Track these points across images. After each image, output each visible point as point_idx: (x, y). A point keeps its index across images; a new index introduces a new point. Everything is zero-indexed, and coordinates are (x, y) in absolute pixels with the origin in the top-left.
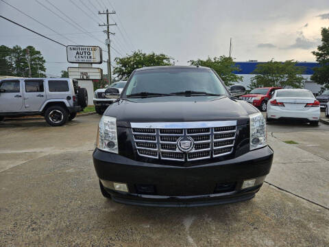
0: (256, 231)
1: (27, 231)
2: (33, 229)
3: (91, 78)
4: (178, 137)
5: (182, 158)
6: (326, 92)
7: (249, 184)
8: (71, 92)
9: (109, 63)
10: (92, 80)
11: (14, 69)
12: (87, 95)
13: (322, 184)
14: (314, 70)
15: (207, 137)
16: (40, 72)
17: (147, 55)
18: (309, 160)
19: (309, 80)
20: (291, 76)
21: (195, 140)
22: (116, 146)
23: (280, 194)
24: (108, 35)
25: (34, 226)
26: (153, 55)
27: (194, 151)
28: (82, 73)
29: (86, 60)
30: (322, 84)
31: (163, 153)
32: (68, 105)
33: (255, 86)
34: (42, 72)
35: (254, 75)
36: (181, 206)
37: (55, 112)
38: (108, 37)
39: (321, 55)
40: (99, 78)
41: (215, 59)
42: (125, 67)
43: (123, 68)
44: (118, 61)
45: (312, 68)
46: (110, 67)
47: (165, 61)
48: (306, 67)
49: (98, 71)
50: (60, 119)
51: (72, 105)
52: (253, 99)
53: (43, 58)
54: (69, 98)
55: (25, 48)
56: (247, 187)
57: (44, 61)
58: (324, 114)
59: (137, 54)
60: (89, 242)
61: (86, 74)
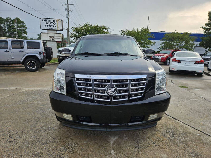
0: (156, 147)
1: (6, 143)
2: (10, 142)
3: (56, 40)
4: (106, 85)
5: (108, 99)
6: (209, 54)
7: (153, 117)
8: (42, 50)
9: (68, 30)
10: (57, 41)
11: (7, 33)
12: (52, 52)
13: (202, 116)
14: (202, 39)
15: (127, 86)
16: (23, 35)
17: (93, 25)
18: (195, 99)
19: (198, 45)
20: (187, 42)
21: (118, 87)
22: (65, 90)
23: (174, 122)
24: (68, 12)
25: (11, 139)
26: (97, 26)
27: (117, 94)
28: (50, 37)
29: (52, 28)
30: (207, 48)
31: (96, 95)
32: (39, 58)
33: (163, 48)
34: (25, 35)
35: (163, 41)
36: (108, 130)
37: (31, 62)
38: (68, 13)
39: (207, 29)
40: (61, 40)
41: (137, 30)
42: (78, 33)
43: (77, 34)
44: (74, 29)
45: (201, 38)
46: (69, 33)
47: (105, 30)
48: (197, 37)
49: (60, 35)
50: (34, 67)
51: (42, 58)
52: (161, 57)
53: (25, 26)
54: (40, 53)
55: (14, 19)
56: (152, 119)
57: (26, 28)
58: (206, 68)
59: (86, 25)
60: (46, 152)
61: (52, 37)
